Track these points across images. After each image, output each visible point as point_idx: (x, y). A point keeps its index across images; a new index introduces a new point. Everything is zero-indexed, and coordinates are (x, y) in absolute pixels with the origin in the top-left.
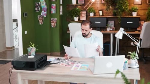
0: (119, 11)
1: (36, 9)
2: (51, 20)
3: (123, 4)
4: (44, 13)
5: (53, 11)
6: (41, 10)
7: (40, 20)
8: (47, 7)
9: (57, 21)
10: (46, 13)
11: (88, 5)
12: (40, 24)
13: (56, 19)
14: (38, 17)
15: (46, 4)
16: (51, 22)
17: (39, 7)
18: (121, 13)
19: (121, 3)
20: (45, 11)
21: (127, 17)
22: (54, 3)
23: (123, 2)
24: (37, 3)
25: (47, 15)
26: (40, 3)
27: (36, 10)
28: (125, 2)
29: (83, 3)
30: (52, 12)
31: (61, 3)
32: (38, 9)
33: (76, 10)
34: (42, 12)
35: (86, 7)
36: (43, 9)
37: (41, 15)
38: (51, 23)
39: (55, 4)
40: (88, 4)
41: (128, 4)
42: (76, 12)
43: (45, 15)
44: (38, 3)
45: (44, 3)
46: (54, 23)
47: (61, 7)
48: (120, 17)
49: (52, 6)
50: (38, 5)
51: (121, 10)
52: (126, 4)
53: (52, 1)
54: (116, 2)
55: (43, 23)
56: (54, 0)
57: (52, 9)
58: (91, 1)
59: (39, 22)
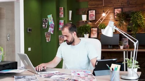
0: (133, 26)
1: (44, 26)
2: (59, 37)
3: (138, 18)
4: (51, 30)
7: (47, 37)
8: (54, 24)
10: (53, 29)
12: (47, 41)
14: (46, 34)
15: (54, 20)
16: (59, 39)
17: (46, 23)
18: (136, 28)
19: (136, 18)
22: (62, 19)
23: (138, 16)
24: (44, 20)
25: (54, 31)
26: (47, 19)
27: (44, 27)
28: (140, 16)
29: (94, 19)
31: (70, 19)
32: (46, 25)
33: (86, 27)
34: (49, 28)
35: (98, 24)
36: (50, 26)
37: (49, 32)
38: (58, 41)
39: (63, 21)
40: (99, 20)
41: (144, 19)
42: (86, 29)
43: (52, 32)
44: (46, 20)
45: (51, 19)
46: (62, 40)
48: (134, 33)
49: (61, 22)
50: (46, 21)
51: (136, 25)
52: (141, 18)
53: (60, 17)
54: (129, 17)
55: (50, 40)
56: (62, 16)
57: (60, 25)
58: (102, 17)
59: (46, 40)
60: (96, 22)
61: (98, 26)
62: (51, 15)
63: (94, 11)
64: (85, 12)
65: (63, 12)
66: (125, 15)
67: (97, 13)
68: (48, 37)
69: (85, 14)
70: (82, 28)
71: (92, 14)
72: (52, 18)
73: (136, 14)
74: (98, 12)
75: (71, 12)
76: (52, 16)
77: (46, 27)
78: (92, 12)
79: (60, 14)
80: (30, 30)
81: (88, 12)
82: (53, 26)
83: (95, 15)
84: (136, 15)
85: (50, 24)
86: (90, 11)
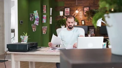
1: (31, 19)
2: (43, 28)
4: (36, 22)
5: (44, 21)
6: (35, 19)
7: (33, 28)
9: (47, 28)
10: (38, 22)
12: (34, 31)
13: (46, 27)
14: (32, 26)
15: (39, 15)
17: (33, 17)
20: (37, 21)
22: (45, 14)
25: (39, 23)
26: (33, 14)
31: (51, 15)
33: (63, 20)
34: (35, 21)
36: (36, 19)
38: (42, 30)
39: (46, 15)
42: (63, 22)
43: (38, 24)
44: (32, 14)
46: (44, 30)
47: (51, 18)
49: (44, 16)
50: (32, 16)
53: (43, 13)
55: (36, 30)
56: (45, 12)
57: (43, 19)
58: (75, 13)
59: (32, 30)
62: (37, 11)
63: (69, 9)
64: (62, 9)
65: (46, 9)
66: (92, 12)
67: (71, 10)
68: (34, 27)
70: (61, 21)
71: (67, 11)
72: (37, 13)
75: (51, 9)
76: (38, 12)
78: (67, 9)
79: (43, 10)
80: (22, 22)
82: (38, 19)
83: (69, 11)
86: (65, 9)
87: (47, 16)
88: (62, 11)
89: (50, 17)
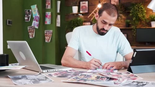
0: (134, 19)
1: (26, 18)
2: (45, 32)
3: (139, 10)
4: (35, 24)
5: (48, 21)
6: (32, 19)
7: (30, 32)
8: (40, 16)
9: (52, 33)
10: (38, 23)
11: (93, 14)
12: (31, 37)
13: (51, 31)
14: (28, 29)
15: (39, 11)
16: (45, 35)
17: (29, 16)
18: (136, 22)
19: (137, 10)
20: (37, 21)
21: (145, 28)
22: (48, 10)
23: (139, 8)
24: (27, 11)
25: (39, 25)
26: (30, 11)
27: (26, 20)
28: (141, 8)
29: (87, 12)
30: (46, 22)
31: (58, 11)
32: (29, 18)
33: (77, 21)
34: (34, 22)
35: (91, 17)
36: (34, 18)
37: (32, 25)
38: (44, 37)
39: (50, 13)
40: (93, 12)
41: (146, 11)
42: (77, 23)
43: (37, 26)
44: (29, 11)
45: (35, 10)
46: (48, 36)
47: (59, 17)
48: (134, 28)
49: (47, 14)
50: (29, 13)
51: (136, 19)
52: (142, 11)
53: (46, 8)
54: (129, 9)
55: (34, 36)
56: (49, 7)
57: (46, 18)
58: (96, 9)
59: (29, 36)
60: (88, 16)
61: (92, 19)
62: (36, 5)
63: (87, 2)
64: (76, 3)
65: (50, 2)
66: (123, 7)
67: (90, 4)
68: (32, 32)
69: (77, 6)
70: (74, 21)
71: (85, 6)
72: (37, 9)
73: (136, 5)
74: (92, 3)
75: (59, 2)
76: (37, 7)
77: (29, 20)
78: (85, 3)
79: (47, 5)
80: (9, 22)
81: (79, 3)
82: (37, 19)
83: (87, 6)
84: (136, 7)
85: (34, 16)
86: (81, 3)
87: (52, 14)
88: (75, 6)
89: (57, 16)
